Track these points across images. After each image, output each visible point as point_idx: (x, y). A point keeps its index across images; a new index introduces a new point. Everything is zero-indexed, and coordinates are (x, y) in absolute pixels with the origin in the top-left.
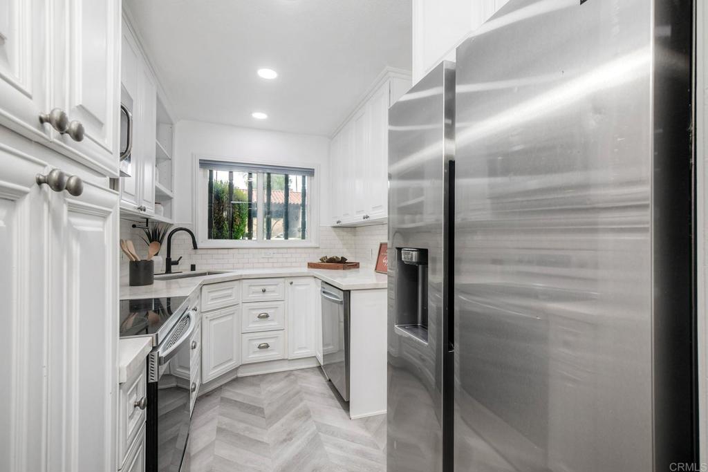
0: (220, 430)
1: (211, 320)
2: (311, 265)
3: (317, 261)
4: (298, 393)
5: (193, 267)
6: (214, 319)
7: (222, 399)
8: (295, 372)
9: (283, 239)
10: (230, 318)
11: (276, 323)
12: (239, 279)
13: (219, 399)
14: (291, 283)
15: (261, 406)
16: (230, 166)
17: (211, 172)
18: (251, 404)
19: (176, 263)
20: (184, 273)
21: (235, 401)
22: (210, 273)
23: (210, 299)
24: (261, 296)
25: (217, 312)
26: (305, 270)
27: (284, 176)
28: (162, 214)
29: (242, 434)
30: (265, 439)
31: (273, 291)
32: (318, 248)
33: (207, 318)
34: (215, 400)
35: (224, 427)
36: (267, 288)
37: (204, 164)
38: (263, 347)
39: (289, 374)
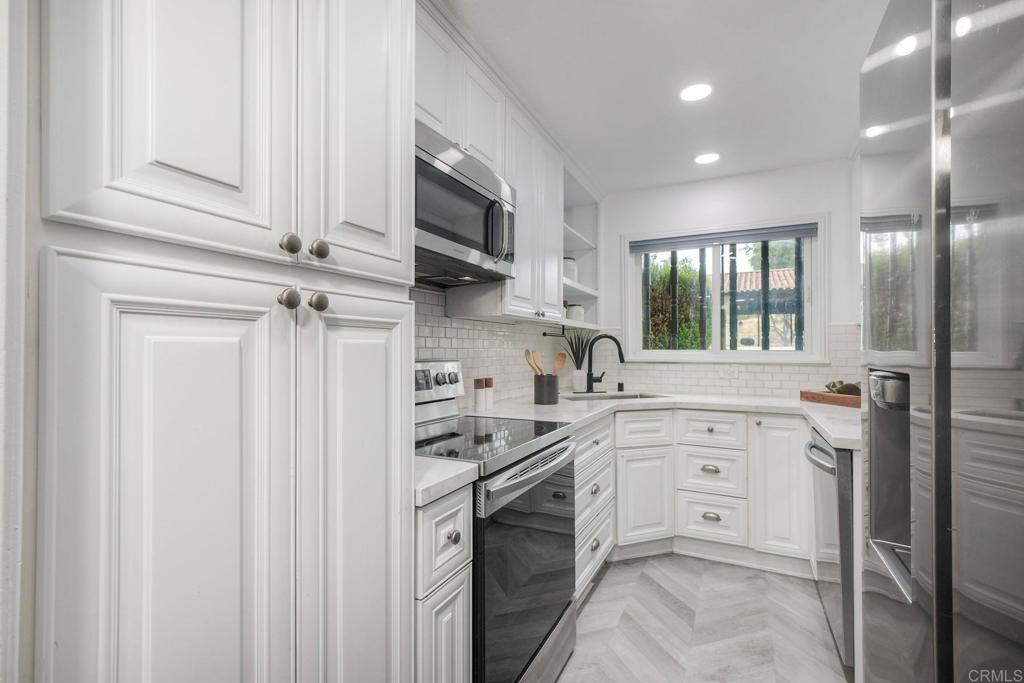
0: (626, 617)
1: (628, 461)
2: (807, 396)
3: (820, 388)
4: (761, 611)
5: (621, 387)
6: (633, 460)
7: (643, 575)
8: (768, 576)
9: (760, 348)
10: (658, 463)
11: (731, 485)
12: (672, 409)
13: (639, 574)
14: (759, 424)
15: (693, 608)
16: (673, 243)
17: (647, 256)
18: (681, 598)
19: (599, 380)
20: (610, 393)
21: (660, 586)
22: (642, 396)
23: (627, 431)
24: (706, 438)
25: (638, 452)
26: (796, 403)
27: (760, 244)
28: (583, 318)
29: (653, 635)
30: (682, 660)
31: (727, 434)
32: (828, 365)
33: (623, 456)
34: (633, 573)
35: (633, 615)
36: (717, 427)
37: (637, 247)
38: (710, 518)
39: (757, 574)
